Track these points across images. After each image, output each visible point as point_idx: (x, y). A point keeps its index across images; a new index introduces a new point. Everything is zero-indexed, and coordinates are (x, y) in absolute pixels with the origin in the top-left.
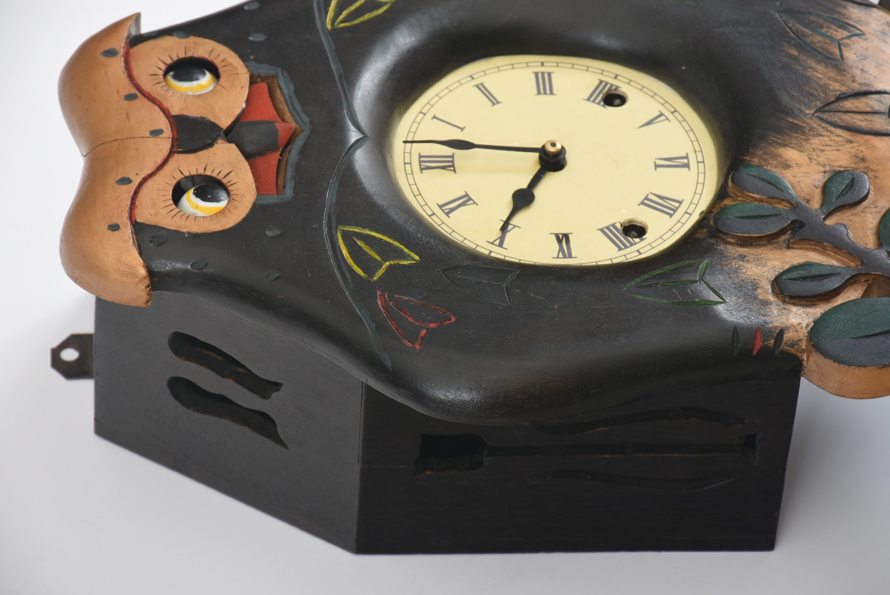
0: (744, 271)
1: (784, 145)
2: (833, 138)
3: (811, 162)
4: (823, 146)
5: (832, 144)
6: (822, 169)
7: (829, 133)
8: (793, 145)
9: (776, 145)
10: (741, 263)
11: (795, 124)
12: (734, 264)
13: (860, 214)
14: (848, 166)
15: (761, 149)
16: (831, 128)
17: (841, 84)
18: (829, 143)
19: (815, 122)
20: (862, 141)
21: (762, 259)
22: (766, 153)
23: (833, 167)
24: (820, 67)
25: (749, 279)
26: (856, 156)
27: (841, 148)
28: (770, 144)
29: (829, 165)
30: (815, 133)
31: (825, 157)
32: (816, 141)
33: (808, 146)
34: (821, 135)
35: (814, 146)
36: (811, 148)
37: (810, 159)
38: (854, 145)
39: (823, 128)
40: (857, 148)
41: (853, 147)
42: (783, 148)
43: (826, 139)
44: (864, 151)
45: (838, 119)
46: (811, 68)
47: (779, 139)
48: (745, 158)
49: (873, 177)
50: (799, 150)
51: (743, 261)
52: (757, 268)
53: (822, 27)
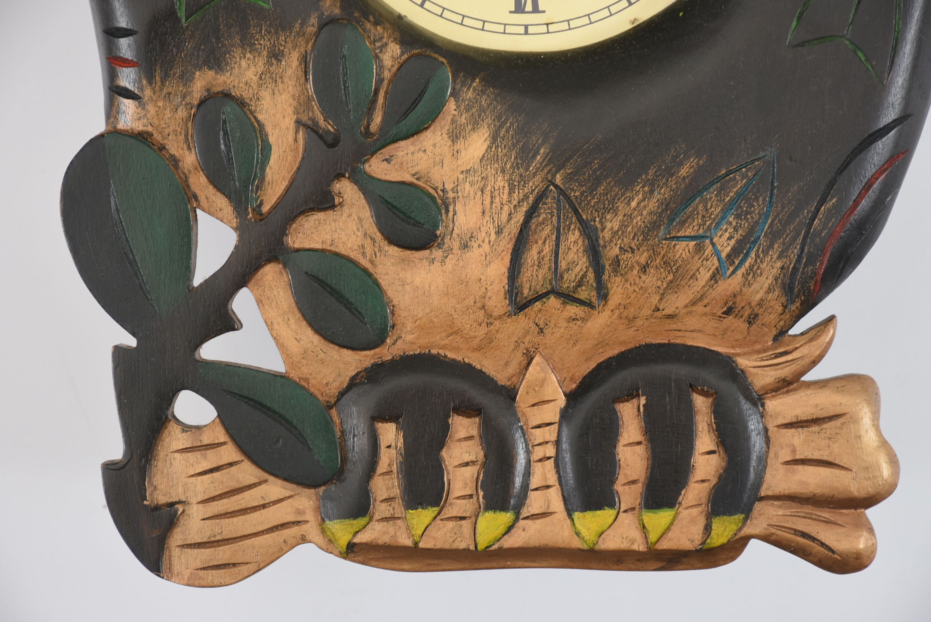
0: (248, 55)
1: (494, 138)
2: (506, 208)
3: (462, 172)
4: (492, 193)
5: (494, 206)
6: (449, 187)
7: (515, 203)
8: (493, 149)
9: (495, 126)
10: (265, 53)
11: (534, 156)
12: (262, 42)
13: (361, 230)
14: (456, 224)
15: (491, 104)
16: (525, 208)
17: (618, 231)
18: (497, 200)
19: (539, 185)
20: (500, 249)
21: (274, 84)
22: (482, 110)
23: (454, 202)
24: (653, 204)
25: (231, 61)
26: (472, 237)
27: (487, 218)
28: (499, 118)
29: (458, 197)
30: (516, 183)
31: (472, 193)
32: (501, 182)
33: (490, 171)
34: (511, 191)
35: (491, 179)
36: (487, 175)
37: (468, 171)
38: (493, 237)
39: (526, 197)
40: (487, 240)
41: (490, 235)
42: (489, 136)
43: (505, 197)
44: (481, 249)
45: (544, 219)
46: (652, 192)
47: (507, 131)
48: (477, 80)
49: (433, 257)
50: (483, 156)
51: (269, 57)
52: (255, 76)
53: (738, 217)
